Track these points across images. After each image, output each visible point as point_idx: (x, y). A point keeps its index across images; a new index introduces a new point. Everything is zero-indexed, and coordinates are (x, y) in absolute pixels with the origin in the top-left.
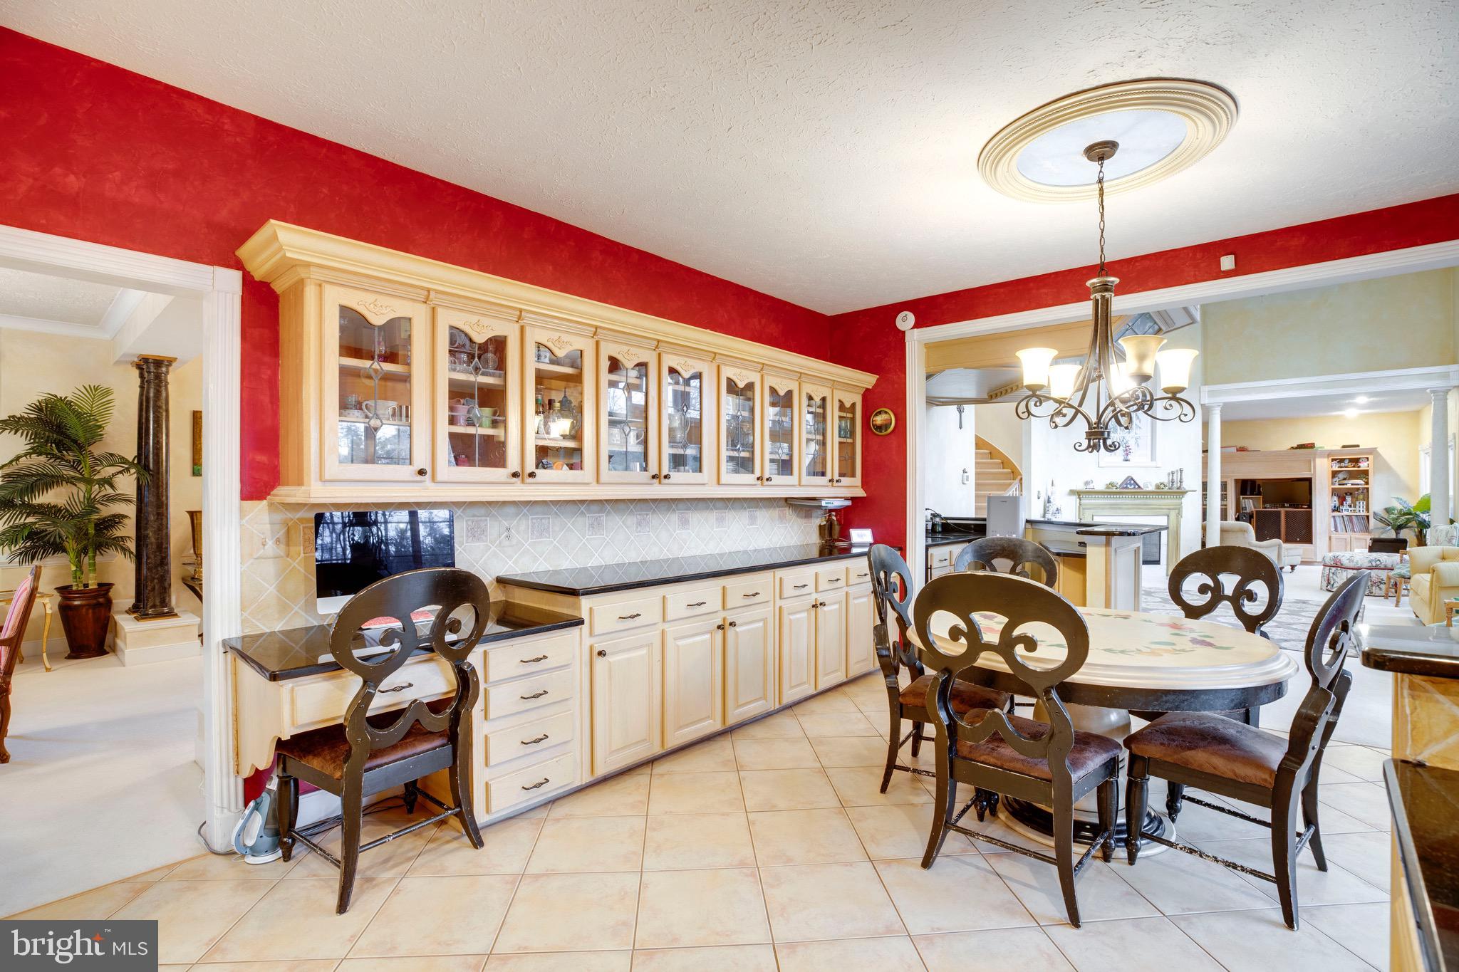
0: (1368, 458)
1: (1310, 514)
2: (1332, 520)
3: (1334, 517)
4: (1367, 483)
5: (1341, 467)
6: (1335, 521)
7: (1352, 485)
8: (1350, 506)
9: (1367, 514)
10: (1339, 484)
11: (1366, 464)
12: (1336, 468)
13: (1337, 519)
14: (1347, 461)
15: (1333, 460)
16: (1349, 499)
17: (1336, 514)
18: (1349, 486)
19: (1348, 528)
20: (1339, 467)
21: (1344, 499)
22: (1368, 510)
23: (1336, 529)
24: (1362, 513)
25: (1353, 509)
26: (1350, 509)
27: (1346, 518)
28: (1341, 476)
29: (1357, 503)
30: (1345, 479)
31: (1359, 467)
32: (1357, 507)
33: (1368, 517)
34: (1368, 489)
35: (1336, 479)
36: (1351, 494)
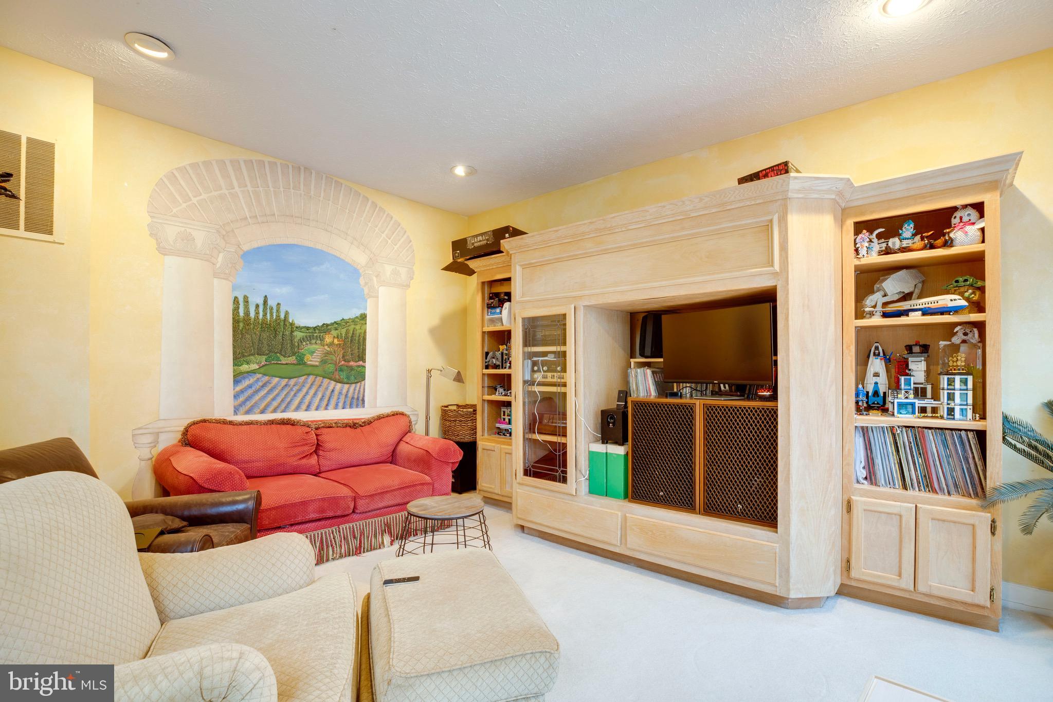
0: (979, 208)
1: (773, 414)
2: (860, 442)
3: (864, 431)
4: (979, 307)
5: (888, 251)
6: (868, 447)
7: (925, 312)
8: (920, 393)
9: (978, 425)
10: (885, 315)
11: (973, 231)
12: (873, 257)
13: (877, 441)
14: (908, 230)
15: (860, 227)
16: (918, 368)
17: (875, 419)
18: (915, 318)
19: (911, 474)
20: (881, 253)
21: (899, 368)
22: (980, 409)
23: (871, 477)
24: (959, 422)
25: (928, 403)
26: (919, 403)
27: (904, 438)
28: (893, 286)
29: (944, 380)
30: (906, 297)
31: (948, 244)
32: (944, 395)
33: (981, 436)
34: (980, 326)
35: (875, 299)
36: (925, 349)
